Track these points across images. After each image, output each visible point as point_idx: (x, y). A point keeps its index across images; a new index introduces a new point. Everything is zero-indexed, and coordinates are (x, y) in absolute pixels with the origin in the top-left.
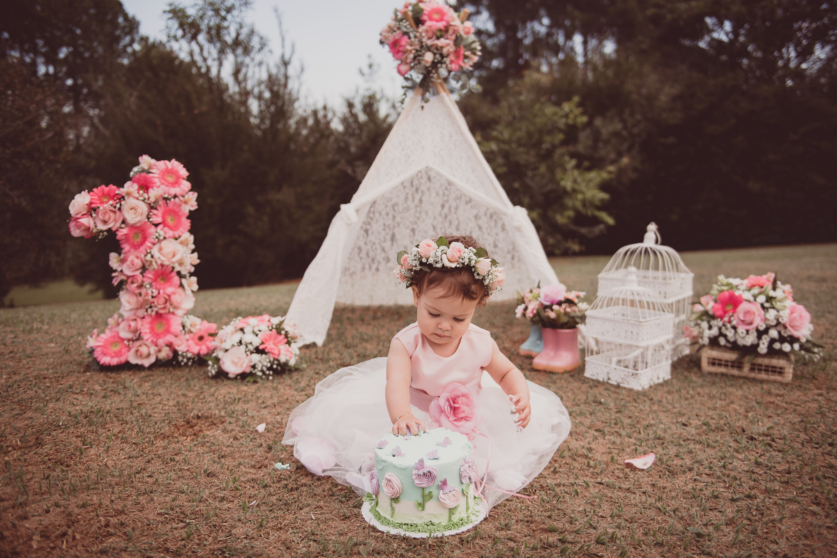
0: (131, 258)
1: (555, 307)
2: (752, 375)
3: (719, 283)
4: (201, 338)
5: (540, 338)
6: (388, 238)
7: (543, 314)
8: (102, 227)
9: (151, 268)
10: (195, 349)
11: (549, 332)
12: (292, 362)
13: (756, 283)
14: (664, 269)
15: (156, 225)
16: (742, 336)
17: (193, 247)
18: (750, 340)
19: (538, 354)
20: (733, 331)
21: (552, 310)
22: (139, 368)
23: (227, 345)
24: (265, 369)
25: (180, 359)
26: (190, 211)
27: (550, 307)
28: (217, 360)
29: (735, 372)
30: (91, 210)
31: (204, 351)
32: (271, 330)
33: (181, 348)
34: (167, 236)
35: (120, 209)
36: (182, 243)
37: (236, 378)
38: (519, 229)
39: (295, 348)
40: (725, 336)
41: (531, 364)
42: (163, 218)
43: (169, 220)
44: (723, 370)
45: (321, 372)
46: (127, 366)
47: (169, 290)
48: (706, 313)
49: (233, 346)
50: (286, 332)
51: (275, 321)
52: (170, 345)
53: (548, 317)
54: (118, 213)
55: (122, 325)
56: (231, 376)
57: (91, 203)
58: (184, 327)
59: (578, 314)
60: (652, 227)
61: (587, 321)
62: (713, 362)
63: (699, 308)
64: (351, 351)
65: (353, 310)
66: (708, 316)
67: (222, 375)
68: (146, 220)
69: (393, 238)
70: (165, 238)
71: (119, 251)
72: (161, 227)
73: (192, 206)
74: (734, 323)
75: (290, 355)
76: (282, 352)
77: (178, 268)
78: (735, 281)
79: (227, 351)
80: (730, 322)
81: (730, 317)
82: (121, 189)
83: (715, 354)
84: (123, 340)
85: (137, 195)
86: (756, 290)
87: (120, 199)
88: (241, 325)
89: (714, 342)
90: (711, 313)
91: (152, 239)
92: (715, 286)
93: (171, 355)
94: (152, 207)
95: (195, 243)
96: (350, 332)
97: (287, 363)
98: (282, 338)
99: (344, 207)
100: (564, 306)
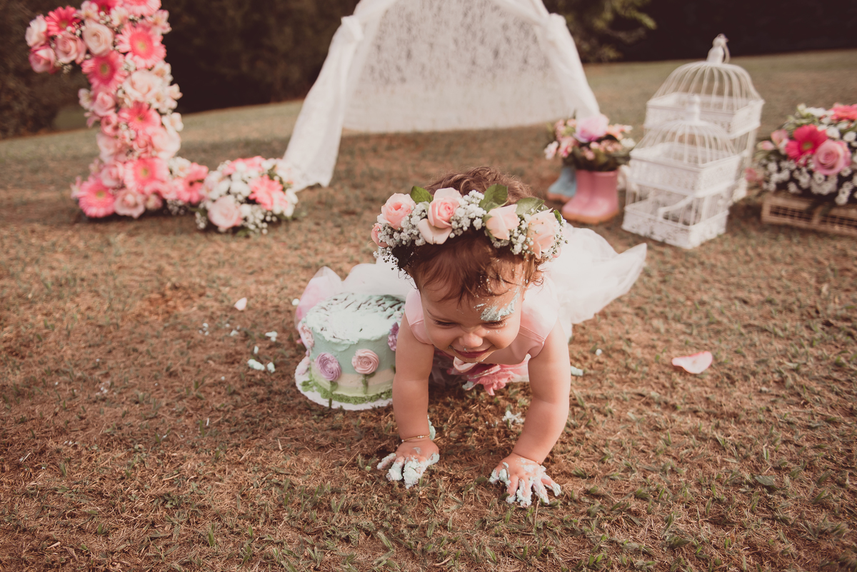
0: (101, 95)
1: (594, 145)
2: (823, 228)
3: (797, 114)
4: (191, 184)
5: (572, 179)
6: (404, 54)
7: (578, 150)
8: (64, 59)
9: (124, 106)
10: (186, 196)
11: (584, 175)
12: (289, 213)
13: (845, 115)
14: (731, 94)
15: (125, 54)
16: (819, 182)
17: (170, 78)
18: (827, 188)
19: (570, 199)
20: (808, 176)
21: (589, 149)
22: (127, 219)
23: (214, 195)
24: (258, 222)
25: (170, 207)
26: (163, 35)
27: (587, 145)
28: (205, 212)
29: (802, 224)
30: (50, 40)
31: (195, 199)
32: (262, 176)
33: (170, 197)
34: (138, 67)
35: (81, 37)
36: (157, 74)
37: (227, 232)
38: (553, 44)
39: (291, 197)
40: (797, 182)
41: (563, 209)
42: (132, 44)
43: (140, 47)
44: (787, 220)
45: (322, 222)
46: (113, 218)
47: (150, 130)
48: (776, 152)
49: (221, 196)
50: (280, 177)
51: (267, 164)
52: (157, 193)
53: (584, 158)
54: (79, 41)
55: (105, 172)
56: (222, 229)
57: (48, 31)
58: (171, 172)
59: (622, 153)
60: (721, 42)
61: (631, 162)
62: (776, 211)
63: (769, 146)
64: (358, 192)
65: (366, 138)
66: (777, 156)
67: (211, 228)
68: (111, 48)
69: (409, 55)
70: (136, 70)
71: (88, 86)
72: (129, 56)
73: (164, 28)
74: (812, 166)
75: (285, 204)
76: (276, 201)
77: (156, 105)
78: (818, 112)
79: (214, 201)
80: (806, 165)
81: (808, 159)
82: (79, 12)
83: (780, 201)
84: (106, 189)
85: (97, 17)
86: (844, 125)
87: (78, 24)
88: (228, 171)
89: (782, 186)
90: (783, 152)
91: (121, 70)
92: (791, 119)
93: (160, 204)
94: (117, 32)
95: (173, 73)
96: (361, 167)
97: (282, 214)
98: (276, 183)
99: (346, 20)
100: (604, 144)
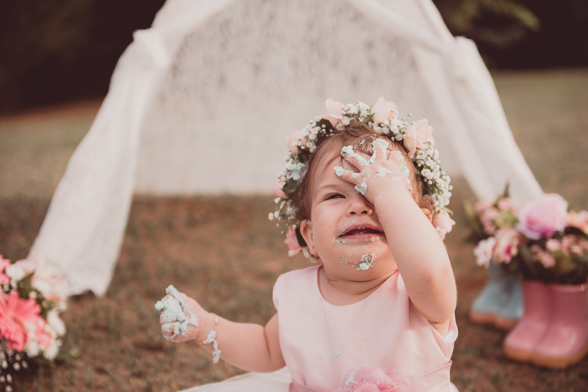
1: (552, 245)
5: (508, 290)
7: (526, 252)
11: (537, 290)
12: (51, 352)
21: (545, 249)
27: (541, 242)
32: (8, 292)
39: (56, 325)
41: (500, 343)
45: (108, 367)
50: (38, 292)
51: (16, 271)
53: (539, 265)
76: (31, 335)
97: (41, 355)
98: (31, 305)
99: (140, 36)
100: (567, 241)
